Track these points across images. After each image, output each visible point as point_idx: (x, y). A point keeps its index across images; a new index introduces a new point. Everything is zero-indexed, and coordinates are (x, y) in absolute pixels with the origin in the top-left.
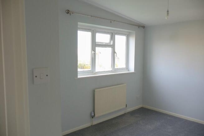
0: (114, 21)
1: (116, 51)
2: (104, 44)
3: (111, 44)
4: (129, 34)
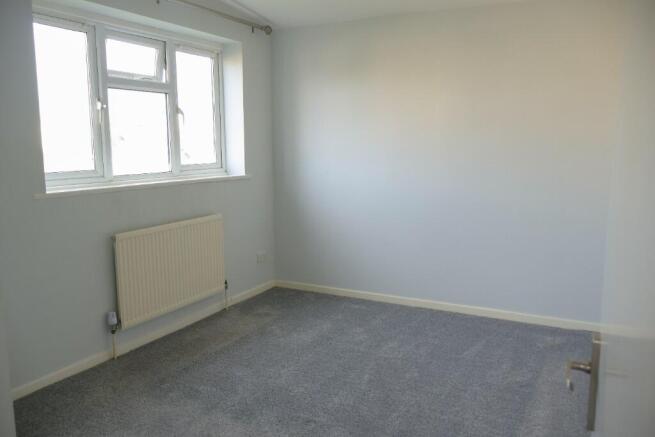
1: (180, 106)
3: (164, 81)
4: (222, 52)
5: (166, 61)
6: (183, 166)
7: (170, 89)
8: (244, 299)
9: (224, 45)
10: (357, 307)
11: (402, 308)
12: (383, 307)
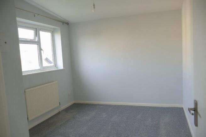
0: (38, 15)
1: (42, 48)
2: (29, 40)
3: (36, 40)
4: (54, 31)
5: (37, 34)
6: (44, 67)
7: (38, 43)
8: (66, 107)
9: (54, 29)
10: (102, 107)
11: (115, 106)
12: (110, 106)
